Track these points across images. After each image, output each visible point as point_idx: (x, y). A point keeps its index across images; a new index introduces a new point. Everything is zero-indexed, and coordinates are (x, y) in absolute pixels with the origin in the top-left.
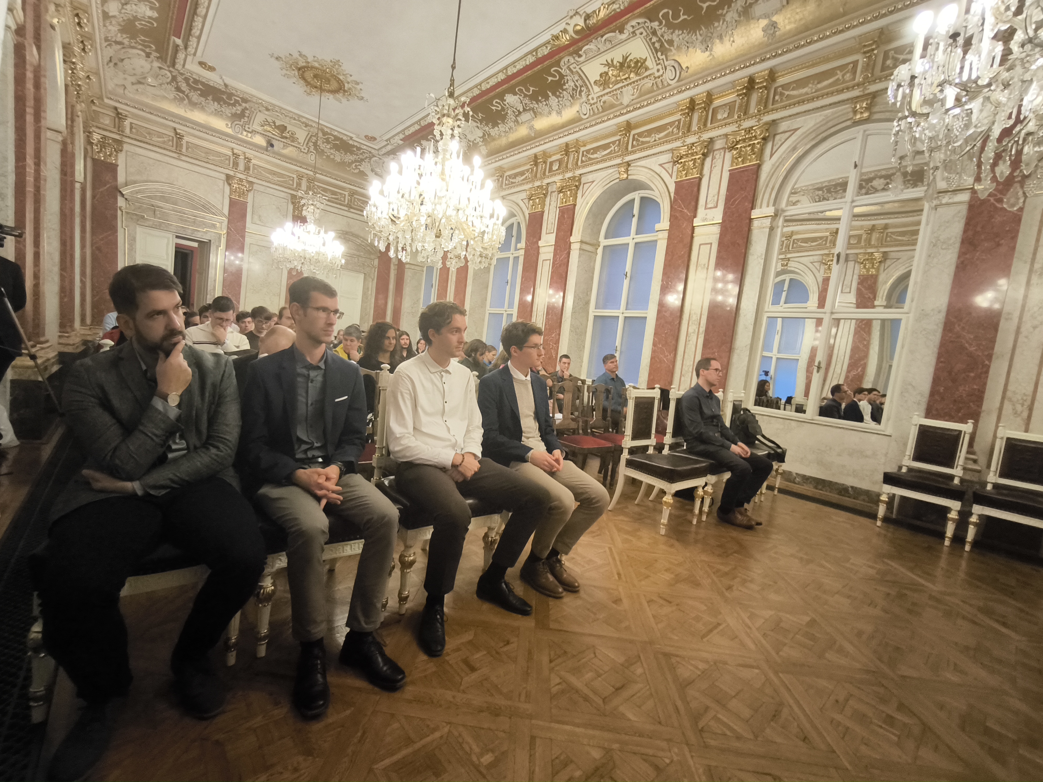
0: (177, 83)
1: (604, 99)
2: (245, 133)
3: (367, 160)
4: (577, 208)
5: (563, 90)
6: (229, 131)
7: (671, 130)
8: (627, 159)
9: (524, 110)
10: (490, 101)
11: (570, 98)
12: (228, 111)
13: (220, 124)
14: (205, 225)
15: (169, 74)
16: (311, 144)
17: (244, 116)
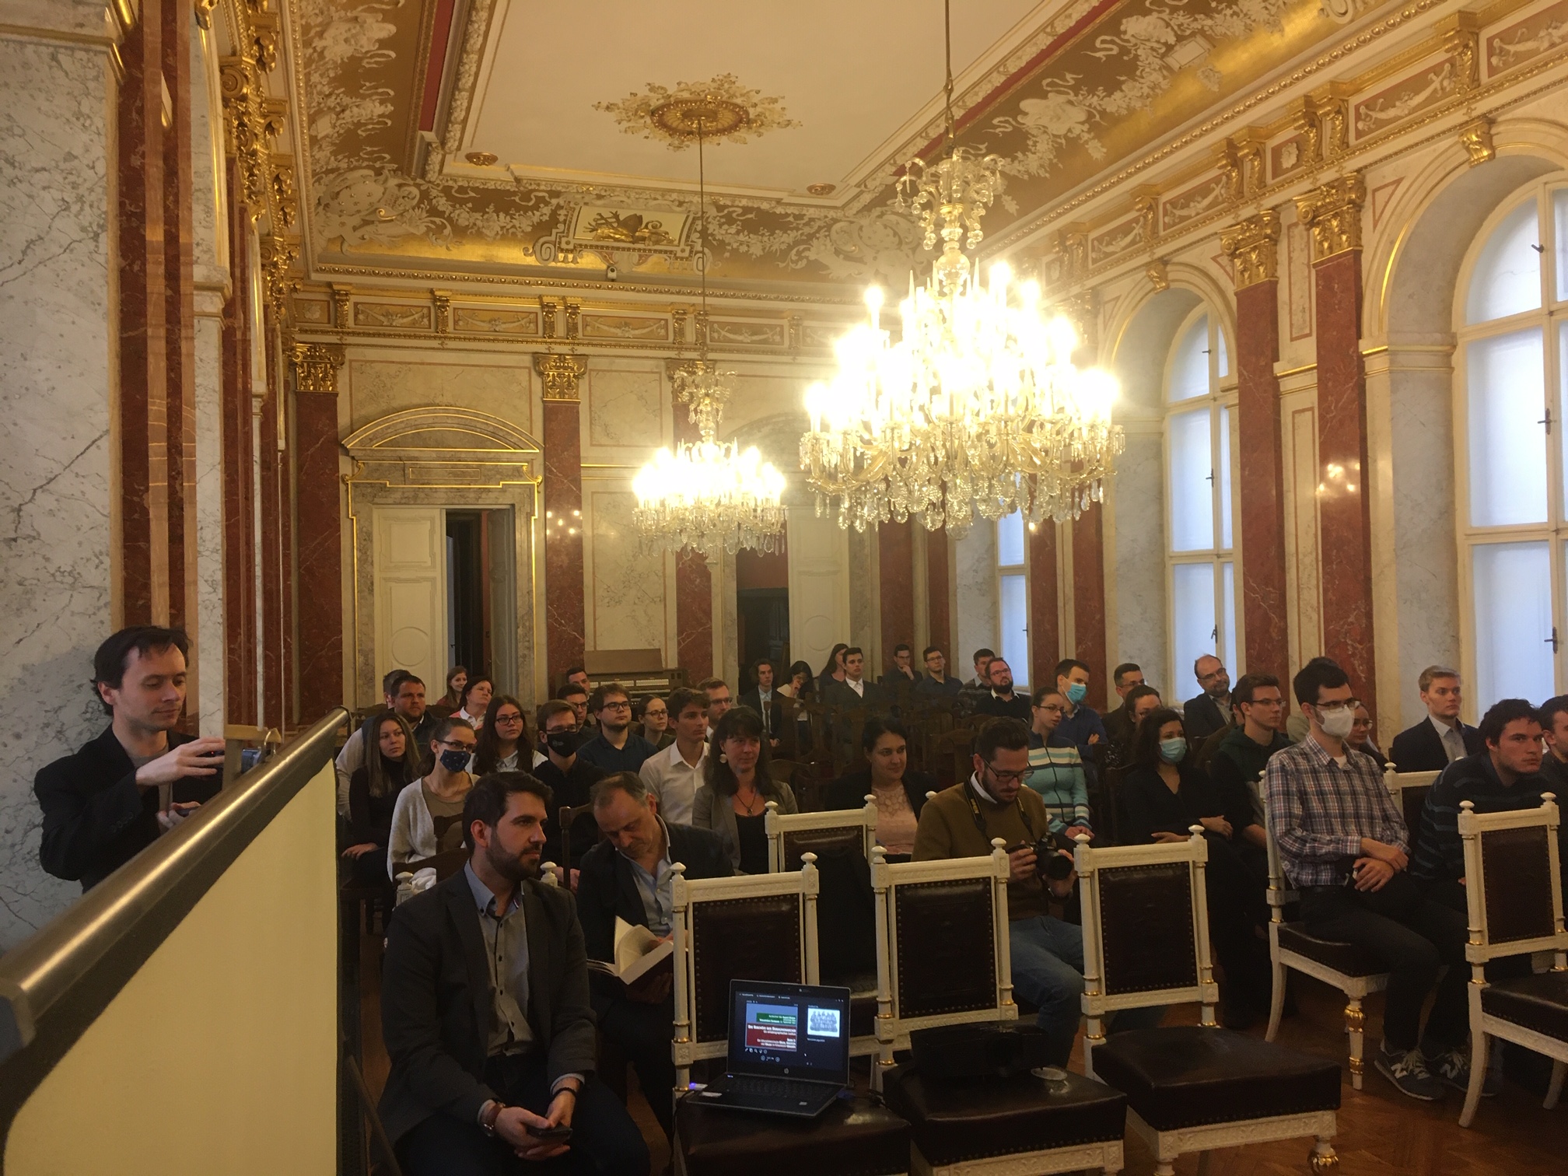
0: (430, 201)
2: (561, 256)
4: (1365, 259)
6: (531, 261)
9: (1180, 39)
10: (1088, 44)
12: (525, 223)
14: (500, 474)
15: (415, 191)
16: (695, 236)
17: (558, 222)
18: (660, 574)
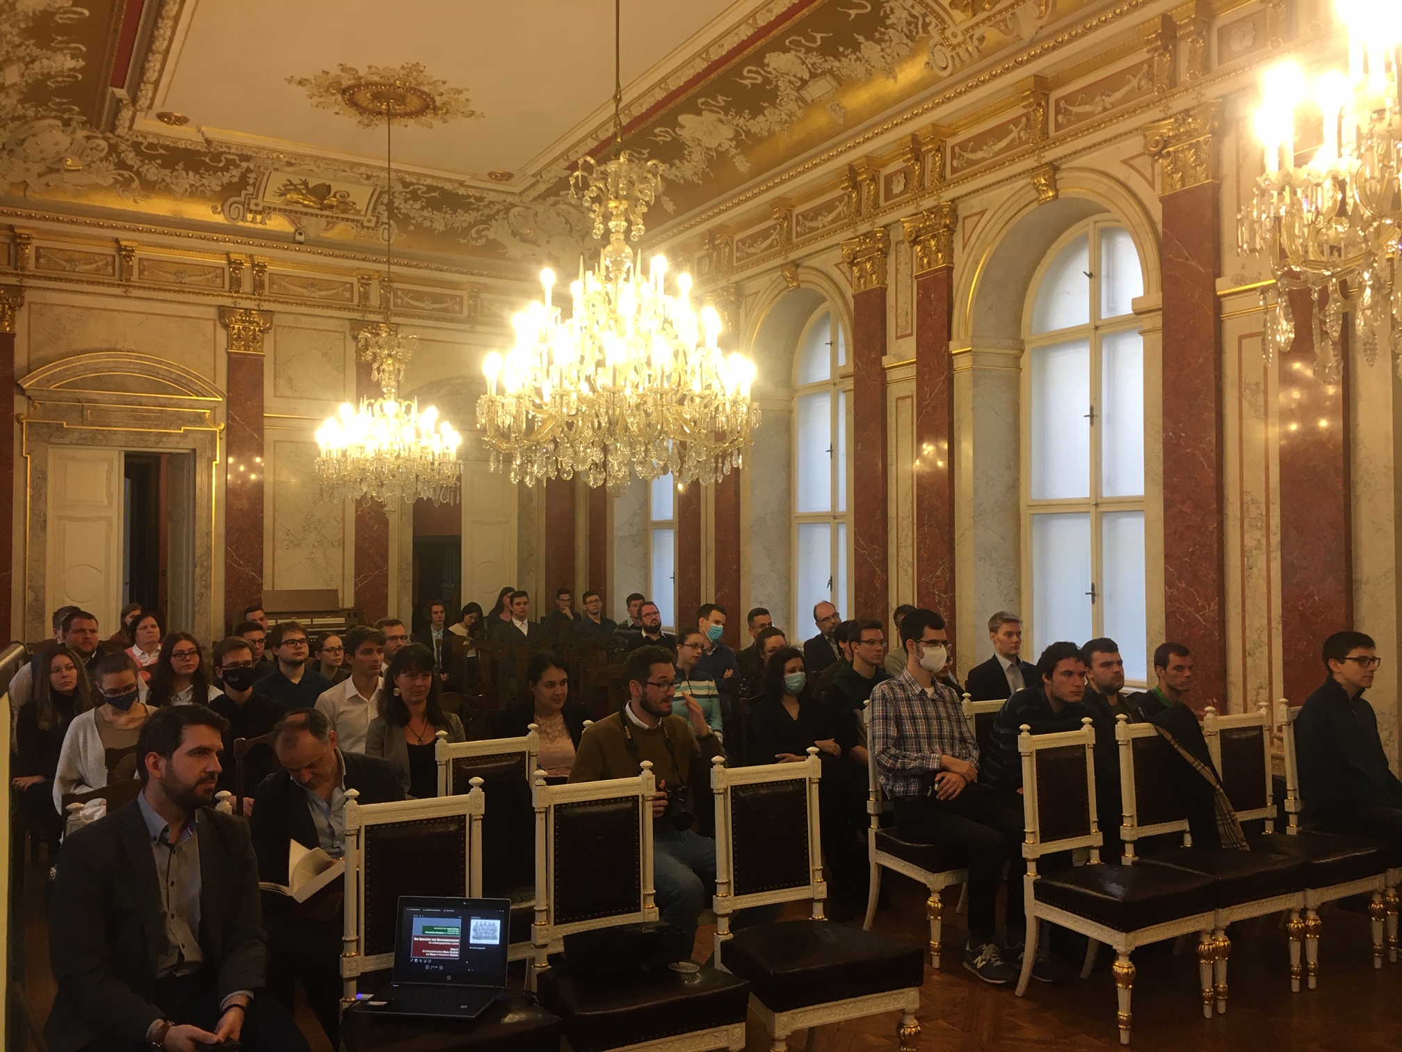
0: (118, 155)
1: (978, 33)
2: (250, 217)
3: (501, 215)
4: (956, 274)
5: (887, 27)
6: (220, 219)
7: (1134, 83)
8: (1050, 155)
9: (813, 76)
10: (737, 71)
11: (905, 40)
12: (214, 183)
13: (201, 212)
14: (181, 419)
15: (104, 144)
16: (381, 209)
17: (248, 184)
18: (339, 519)
